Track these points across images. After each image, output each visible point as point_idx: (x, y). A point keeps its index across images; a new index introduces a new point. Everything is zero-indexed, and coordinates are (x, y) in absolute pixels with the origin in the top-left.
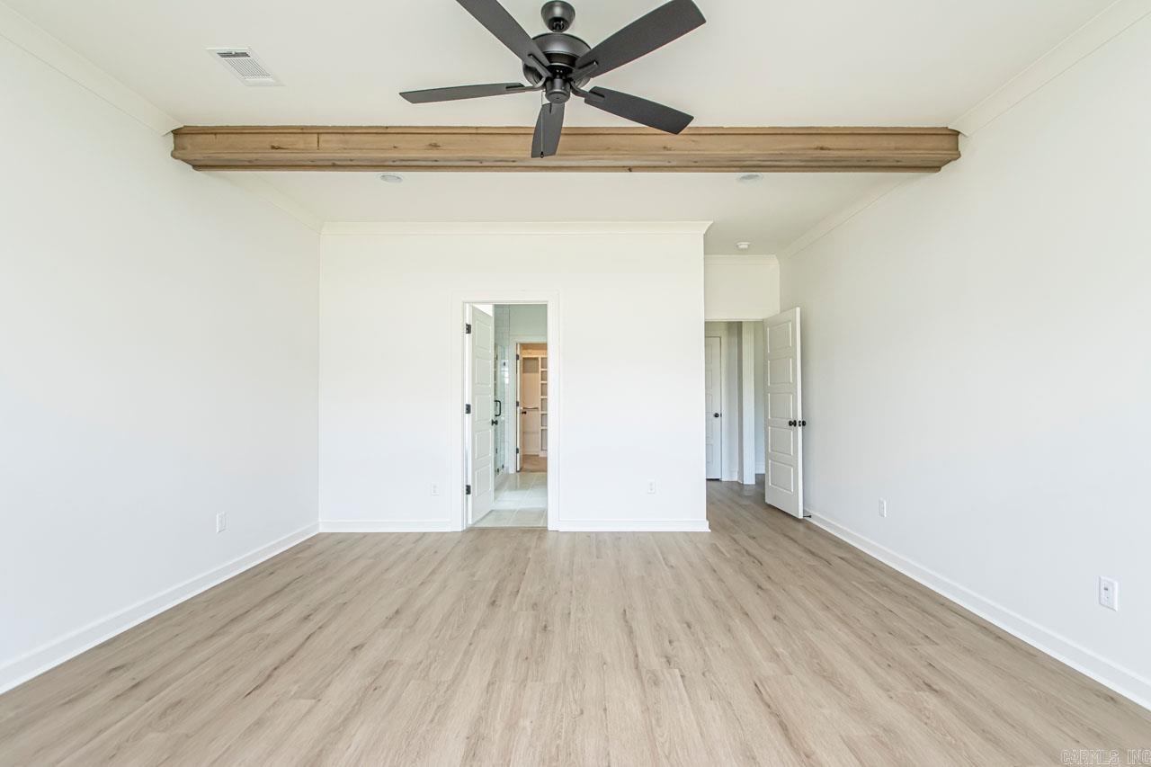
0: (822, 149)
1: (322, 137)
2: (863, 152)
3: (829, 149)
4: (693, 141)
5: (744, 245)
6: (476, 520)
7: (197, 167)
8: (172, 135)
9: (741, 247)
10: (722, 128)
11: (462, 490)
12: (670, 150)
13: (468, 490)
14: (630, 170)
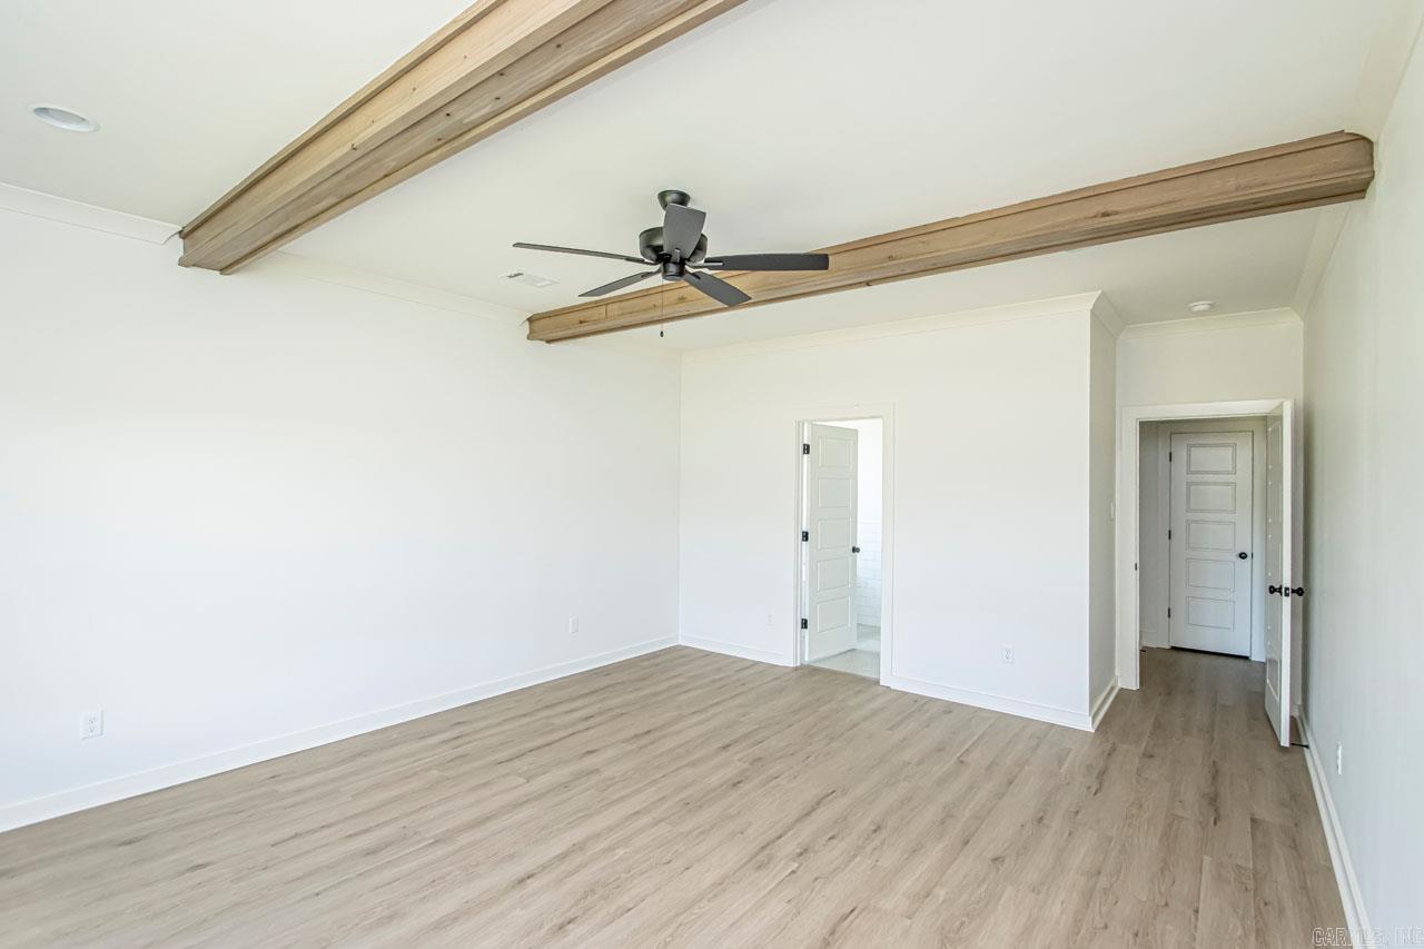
0: (1106, 214)
1: (610, 307)
2: (1174, 206)
3: (1116, 213)
4: (923, 242)
5: (1201, 306)
6: (815, 657)
7: (548, 342)
8: (527, 323)
9: (1197, 309)
10: (957, 218)
11: (795, 624)
12: (895, 259)
13: (805, 624)
14: (868, 285)
